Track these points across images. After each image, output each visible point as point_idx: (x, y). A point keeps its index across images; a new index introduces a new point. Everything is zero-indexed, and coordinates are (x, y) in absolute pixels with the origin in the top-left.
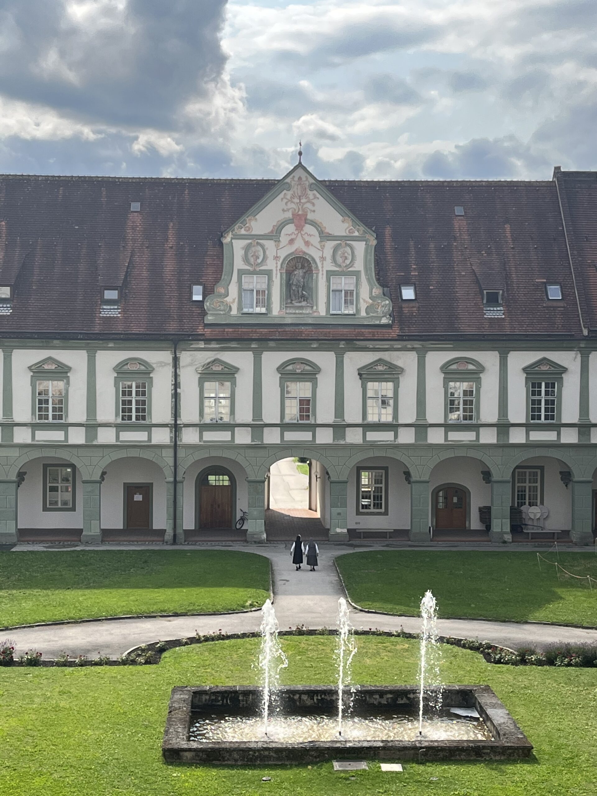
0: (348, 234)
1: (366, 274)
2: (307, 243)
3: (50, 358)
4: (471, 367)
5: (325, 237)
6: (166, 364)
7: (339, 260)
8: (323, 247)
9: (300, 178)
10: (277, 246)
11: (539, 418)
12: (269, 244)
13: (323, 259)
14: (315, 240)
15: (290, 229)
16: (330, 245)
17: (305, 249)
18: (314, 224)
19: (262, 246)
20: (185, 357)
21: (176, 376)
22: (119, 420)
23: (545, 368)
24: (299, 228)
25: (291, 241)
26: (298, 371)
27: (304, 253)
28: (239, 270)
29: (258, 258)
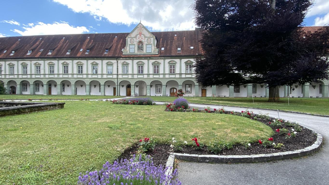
0: (150, 36)
1: (153, 44)
2: (142, 38)
3: (94, 62)
4: (174, 62)
5: (145, 37)
6: (116, 63)
7: (148, 42)
8: (145, 39)
9: (140, 26)
10: (136, 39)
11: (188, 72)
12: (135, 39)
13: (145, 41)
14: (143, 38)
15: (139, 36)
16: (146, 39)
17: (141, 39)
18: (143, 34)
19: (133, 39)
20: (119, 61)
21: (117, 65)
22: (107, 73)
23: (189, 62)
24: (140, 35)
25: (139, 38)
26: (140, 64)
27: (141, 40)
28: (129, 44)
29: (133, 42)
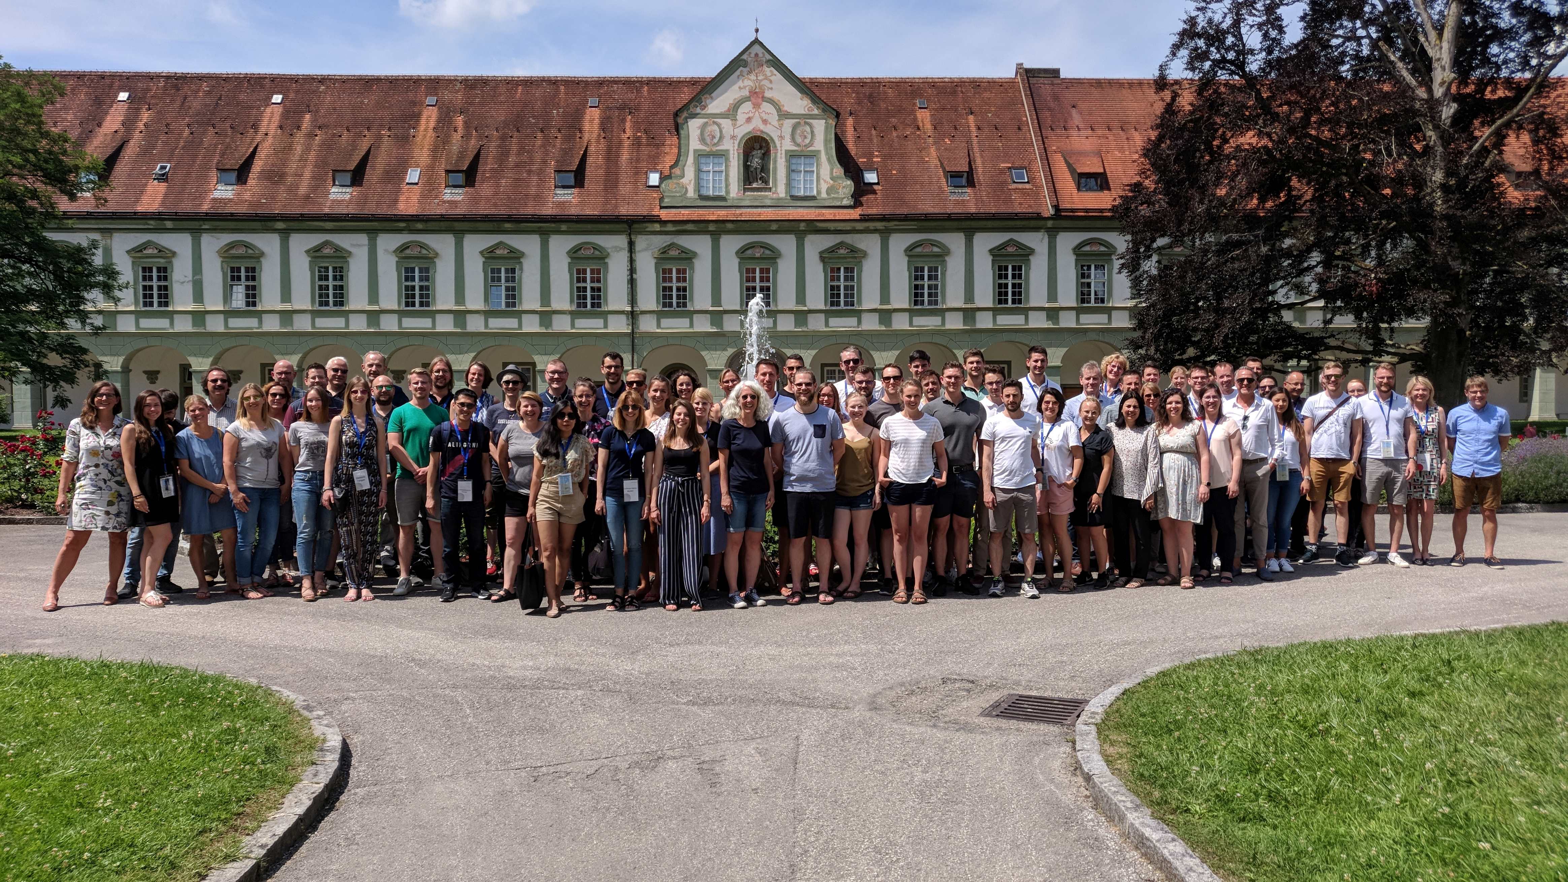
0: (807, 112)
1: (827, 153)
2: (765, 122)
3: (501, 243)
4: (936, 249)
5: (783, 115)
6: (622, 249)
7: (799, 140)
8: (781, 126)
9: (757, 55)
10: (734, 125)
11: (1006, 302)
12: (726, 123)
13: (781, 137)
14: (774, 118)
15: (747, 107)
16: (788, 124)
17: (762, 127)
18: (771, 101)
19: (719, 125)
20: (641, 242)
21: (632, 261)
22: (574, 308)
23: (1011, 249)
24: (757, 106)
25: (749, 120)
26: (758, 255)
27: (762, 132)
28: (695, 151)
29: (714, 137)
